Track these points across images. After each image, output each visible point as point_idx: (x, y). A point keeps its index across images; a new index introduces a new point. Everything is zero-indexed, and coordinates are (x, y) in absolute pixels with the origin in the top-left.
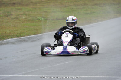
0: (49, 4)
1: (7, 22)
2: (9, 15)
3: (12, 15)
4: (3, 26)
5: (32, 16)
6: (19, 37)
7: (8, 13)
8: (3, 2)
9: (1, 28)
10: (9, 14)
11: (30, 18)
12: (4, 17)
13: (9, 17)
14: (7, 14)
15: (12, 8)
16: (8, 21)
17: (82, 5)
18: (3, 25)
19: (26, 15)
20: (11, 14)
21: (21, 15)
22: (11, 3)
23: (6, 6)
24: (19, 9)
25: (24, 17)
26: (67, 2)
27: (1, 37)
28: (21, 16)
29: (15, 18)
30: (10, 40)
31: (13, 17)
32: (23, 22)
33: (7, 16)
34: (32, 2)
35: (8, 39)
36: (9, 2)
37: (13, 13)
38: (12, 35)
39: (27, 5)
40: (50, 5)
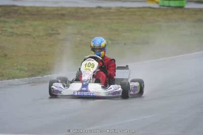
0: (121, 17)
2: (54, 34)
3: (59, 34)
4: (44, 52)
7: (52, 30)
10: (54, 32)
12: (46, 37)
14: (50, 32)
17: (176, 21)
19: (83, 35)
20: (57, 32)
22: (57, 14)
23: (49, 18)
25: (78, 39)
26: (151, 15)
27: (40, 70)
33: (50, 35)
36: (56, 12)
40: (123, 19)
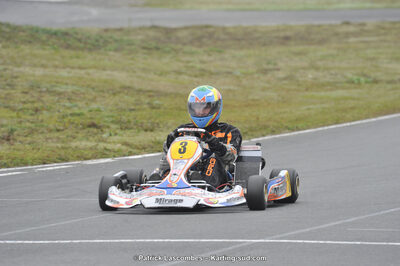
1: (263, 89)
5: (333, 72)
6: (293, 130)
8: (257, 35)
9: (247, 106)
11: (328, 79)
13: (269, 75)
15: (282, 49)
16: (267, 85)
18: (251, 97)
21: (304, 68)
24: (299, 54)
28: (302, 71)
29: (285, 79)
30: (266, 138)
31: (281, 75)
32: (307, 90)
34: (337, 34)
35: (264, 136)
37: (281, 65)
38: (275, 124)
39: (322, 42)
